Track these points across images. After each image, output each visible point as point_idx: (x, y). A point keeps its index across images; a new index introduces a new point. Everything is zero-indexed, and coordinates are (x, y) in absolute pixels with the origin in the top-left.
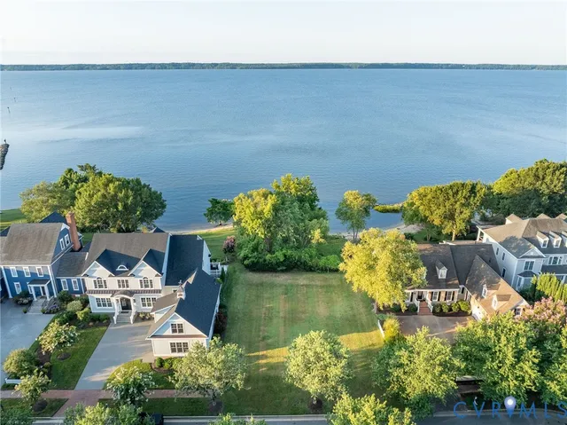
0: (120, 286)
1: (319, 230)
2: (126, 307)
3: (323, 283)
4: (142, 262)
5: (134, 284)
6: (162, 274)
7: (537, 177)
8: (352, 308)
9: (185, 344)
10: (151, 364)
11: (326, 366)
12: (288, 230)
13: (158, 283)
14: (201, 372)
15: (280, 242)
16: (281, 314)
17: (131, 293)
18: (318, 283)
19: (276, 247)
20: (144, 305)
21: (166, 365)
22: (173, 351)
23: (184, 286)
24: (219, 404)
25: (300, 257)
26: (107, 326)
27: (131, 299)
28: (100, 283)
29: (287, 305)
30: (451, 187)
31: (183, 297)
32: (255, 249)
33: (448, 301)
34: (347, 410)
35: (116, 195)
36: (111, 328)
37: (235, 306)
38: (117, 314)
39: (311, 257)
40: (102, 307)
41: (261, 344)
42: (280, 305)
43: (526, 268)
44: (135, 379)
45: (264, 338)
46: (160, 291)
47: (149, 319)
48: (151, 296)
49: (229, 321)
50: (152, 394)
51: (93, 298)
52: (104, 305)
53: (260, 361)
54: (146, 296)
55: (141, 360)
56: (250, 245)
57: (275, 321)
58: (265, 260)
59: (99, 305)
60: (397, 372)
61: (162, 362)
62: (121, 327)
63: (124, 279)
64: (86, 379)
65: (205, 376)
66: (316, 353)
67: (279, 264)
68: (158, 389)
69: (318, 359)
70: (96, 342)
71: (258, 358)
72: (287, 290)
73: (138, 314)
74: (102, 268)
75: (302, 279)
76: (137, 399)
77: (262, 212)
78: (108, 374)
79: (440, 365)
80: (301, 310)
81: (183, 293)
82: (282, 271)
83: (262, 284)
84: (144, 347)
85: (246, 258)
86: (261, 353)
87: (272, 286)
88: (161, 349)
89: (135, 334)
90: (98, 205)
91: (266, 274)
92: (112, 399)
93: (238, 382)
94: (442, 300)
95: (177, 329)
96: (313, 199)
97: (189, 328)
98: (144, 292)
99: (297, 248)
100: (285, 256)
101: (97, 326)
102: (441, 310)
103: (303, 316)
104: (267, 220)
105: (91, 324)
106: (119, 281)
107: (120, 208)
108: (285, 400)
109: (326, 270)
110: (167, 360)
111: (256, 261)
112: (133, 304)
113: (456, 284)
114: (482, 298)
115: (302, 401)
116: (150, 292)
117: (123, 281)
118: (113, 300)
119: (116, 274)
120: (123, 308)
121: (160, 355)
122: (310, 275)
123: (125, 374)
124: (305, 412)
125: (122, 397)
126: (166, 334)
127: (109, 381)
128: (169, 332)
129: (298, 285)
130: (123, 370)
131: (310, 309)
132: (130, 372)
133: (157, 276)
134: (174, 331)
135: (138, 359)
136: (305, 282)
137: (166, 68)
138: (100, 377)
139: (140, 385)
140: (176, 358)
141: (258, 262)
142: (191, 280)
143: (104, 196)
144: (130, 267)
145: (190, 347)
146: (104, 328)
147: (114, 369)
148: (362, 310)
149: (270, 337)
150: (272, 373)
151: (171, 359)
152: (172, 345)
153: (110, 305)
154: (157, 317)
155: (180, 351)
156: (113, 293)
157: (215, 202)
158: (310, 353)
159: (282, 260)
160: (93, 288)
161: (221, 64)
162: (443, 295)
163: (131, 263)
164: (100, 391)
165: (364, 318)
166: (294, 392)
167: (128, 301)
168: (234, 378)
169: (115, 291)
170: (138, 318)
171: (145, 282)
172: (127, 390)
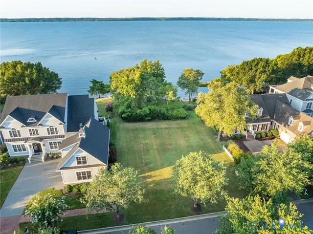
0: (31, 135)
1: (172, 92)
2: (38, 150)
3: (178, 126)
4: (48, 113)
5: (43, 132)
6: (65, 123)
7: (299, 56)
8: (202, 140)
9: (89, 173)
10: (62, 190)
11: (209, 178)
12: (151, 92)
13: (61, 130)
14: (109, 191)
15: (146, 101)
16: (155, 147)
17: (41, 139)
18: (174, 126)
19: (143, 104)
20: (52, 148)
21: (75, 190)
22: (79, 178)
23: (84, 128)
24: (122, 216)
25: (160, 111)
26: (24, 165)
27: (41, 143)
28: (14, 133)
29: (157, 141)
30: (254, 61)
31: (84, 136)
32: (129, 106)
33: (263, 131)
34: (239, 210)
35: (23, 73)
36: (26, 166)
37: (121, 144)
38: (30, 156)
39: (167, 110)
40: (18, 152)
41: (145, 168)
42: (152, 141)
43: (307, 107)
44: (49, 204)
45: (146, 164)
46: (63, 136)
47: (57, 158)
48: (57, 140)
49: (118, 154)
50: (66, 214)
51: (10, 145)
52: (20, 150)
53: (148, 180)
54: (53, 141)
55: (54, 189)
56: (126, 104)
57: (151, 151)
58: (137, 114)
59: (15, 150)
60: (260, 177)
61: (71, 188)
62: (35, 165)
63: (34, 128)
64: (7, 207)
65: (113, 195)
66: (201, 168)
67: (146, 116)
68: (70, 209)
69: (204, 171)
70: (15, 178)
71: (145, 178)
72: (155, 132)
73: (47, 155)
74: (15, 120)
75: (163, 124)
76: (53, 220)
77: (133, 80)
78: (26, 202)
79: (297, 168)
80: (167, 143)
81: (84, 134)
82: (149, 121)
83: (136, 129)
84: (54, 178)
85: (123, 113)
86: (147, 174)
87: (144, 130)
88: (69, 178)
89: (47, 170)
90: (10, 80)
91: (138, 124)
92: (31, 222)
93: (139, 197)
94: (260, 130)
95: (82, 161)
96: (162, 75)
97: (92, 159)
98: (51, 137)
99: (157, 105)
100: (150, 110)
101: (14, 166)
102: (261, 136)
103: (170, 147)
104: (137, 85)
105: (9, 165)
106: (30, 130)
107: (27, 81)
108: (172, 207)
109: (178, 118)
110: (75, 186)
111: (130, 114)
112: (43, 148)
113: (269, 119)
114: (289, 125)
115: (186, 206)
116: (55, 137)
117: (33, 130)
118: (27, 145)
119: (28, 125)
120: (36, 151)
121: (68, 183)
122: (167, 122)
123: (40, 201)
124: (189, 214)
125: (39, 220)
126: (72, 165)
127: (27, 207)
128: (75, 163)
129: (161, 128)
130: (38, 198)
131: (174, 142)
132: (45, 199)
133: (60, 124)
134: (79, 163)
135: (51, 187)
136: (166, 126)
137: (52, 21)
138: (19, 205)
139: (55, 209)
140: (82, 184)
141: (132, 115)
142: (88, 125)
143: (14, 74)
144: (38, 119)
145: (93, 174)
146: (21, 167)
147: (32, 197)
148: (209, 140)
149: (150, 163)
150: (158, 188)
151: (78, 185)
152: (78, 174)
153: (24, 150)
154: (64, 153)
155: (85, 178)
156: (26, 140)
157: (95, 82)
158: (197, 169)
159: (148, 113)
160: (9, 137)
161: (86, 18)
162: (260, 126)
163: (39, 116)
164: (20, 216)
165: (213, 146)
166: (177, 200)
167: (39, 145)
168: (135, 194)
169: (28, 139)
170: (47, 158)
171: (51, 130)
172: (44, 214)
